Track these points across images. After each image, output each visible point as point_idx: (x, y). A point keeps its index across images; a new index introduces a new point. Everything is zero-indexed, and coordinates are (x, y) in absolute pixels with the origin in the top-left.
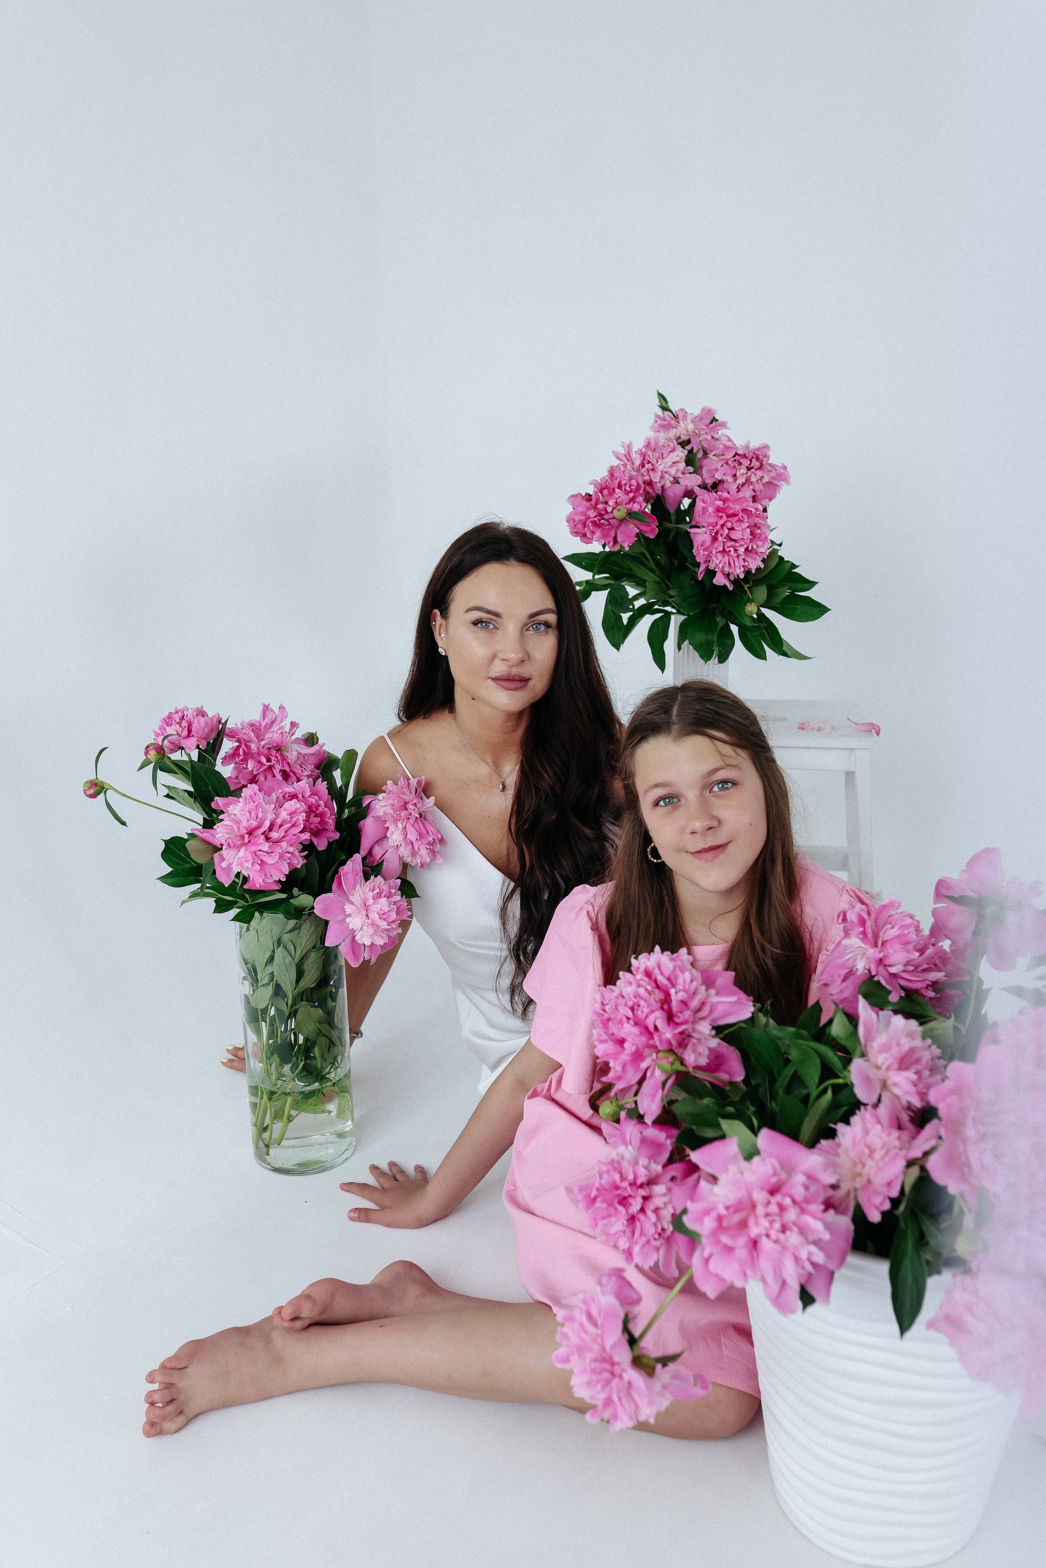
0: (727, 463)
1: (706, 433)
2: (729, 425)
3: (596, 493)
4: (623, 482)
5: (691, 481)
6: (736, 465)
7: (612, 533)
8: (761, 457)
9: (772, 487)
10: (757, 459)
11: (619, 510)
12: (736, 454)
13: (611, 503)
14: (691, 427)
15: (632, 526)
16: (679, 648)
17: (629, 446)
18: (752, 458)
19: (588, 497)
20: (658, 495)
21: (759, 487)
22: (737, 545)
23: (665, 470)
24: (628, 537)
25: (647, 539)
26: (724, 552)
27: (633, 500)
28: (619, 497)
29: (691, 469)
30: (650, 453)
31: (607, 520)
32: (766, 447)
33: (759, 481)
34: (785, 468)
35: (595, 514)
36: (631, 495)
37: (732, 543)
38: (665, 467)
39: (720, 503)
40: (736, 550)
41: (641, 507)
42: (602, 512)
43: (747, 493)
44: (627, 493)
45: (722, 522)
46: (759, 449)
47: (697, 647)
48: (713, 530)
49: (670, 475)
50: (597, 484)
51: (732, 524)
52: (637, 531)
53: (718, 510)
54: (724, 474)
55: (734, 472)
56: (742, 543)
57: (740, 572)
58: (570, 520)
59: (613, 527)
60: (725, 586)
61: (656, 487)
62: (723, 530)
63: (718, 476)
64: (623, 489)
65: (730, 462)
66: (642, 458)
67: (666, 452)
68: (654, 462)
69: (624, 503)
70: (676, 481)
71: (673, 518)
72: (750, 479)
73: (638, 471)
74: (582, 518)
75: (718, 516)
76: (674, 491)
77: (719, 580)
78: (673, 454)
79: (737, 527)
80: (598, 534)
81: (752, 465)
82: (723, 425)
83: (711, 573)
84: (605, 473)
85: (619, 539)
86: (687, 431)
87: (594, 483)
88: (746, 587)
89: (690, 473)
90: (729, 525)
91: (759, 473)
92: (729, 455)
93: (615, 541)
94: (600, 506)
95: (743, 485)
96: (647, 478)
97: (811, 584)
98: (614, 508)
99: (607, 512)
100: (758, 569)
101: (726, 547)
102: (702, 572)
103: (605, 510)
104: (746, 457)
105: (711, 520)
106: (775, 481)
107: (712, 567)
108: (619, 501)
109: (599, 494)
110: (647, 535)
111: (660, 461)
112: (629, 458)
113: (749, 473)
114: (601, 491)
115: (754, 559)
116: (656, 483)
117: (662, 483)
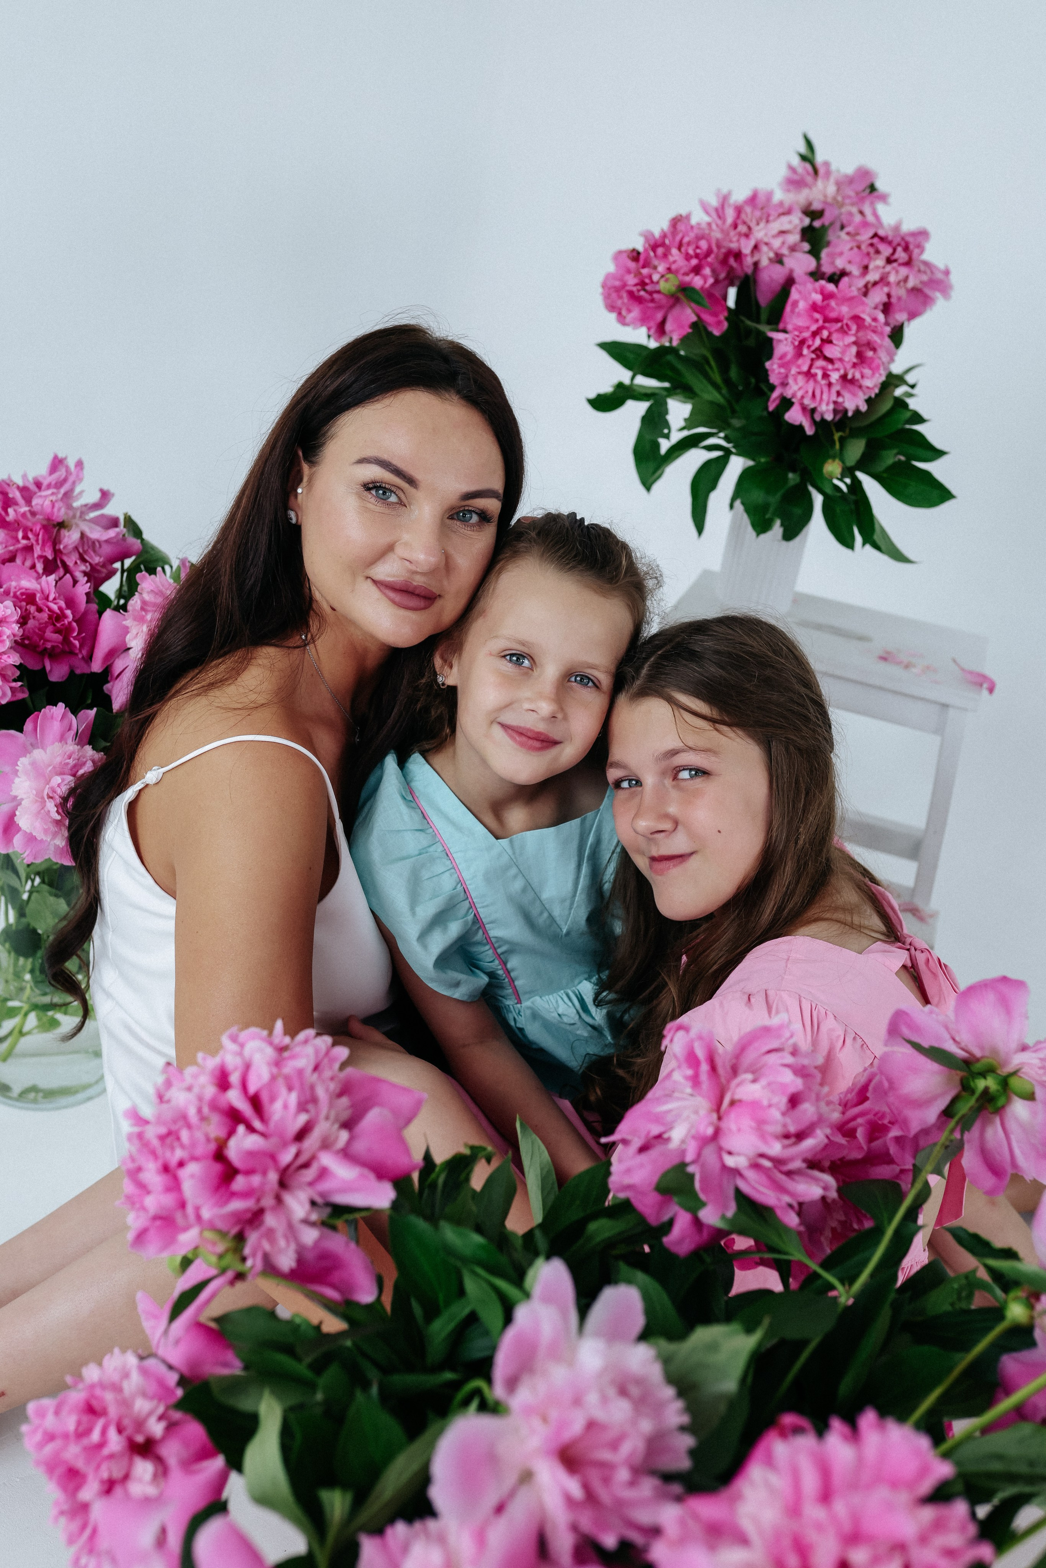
0: (859, 247)
1: (853, 204)
2: (891, 200)
3: (646, 250)
4: (686, 240)
5: (801, 263)
6: (871, 250)
7: (659, 316)
8: (911, 247)
9: (919, 298)
10: (906, 249)
11: (667, 280)
12: (875, 235)
13: (661, 268)
14: (831, 189)
15: (689, 311)
16: (731, 506)
17: (728, 197)
18: (899, 245)
19: (635, 255)
20: (747, 277)
21: (899, 292)
22: (830, 367)
23: (766, 240)
24: (680, 326)
25: (710, 335)
26: (808, 375)
27: (697, 270)
28: (674, 262)
29: (806, 246)
30: (750, 212)
31: (652, 294)
32: (923, 234)
33: (902, 284)
34: (947, 273)
35: (635, 281)
36: (694, 262)
37: (824, 364)
38: (766, 235)
39: (818, 298)
40: (826, 376)
41: (705, 282)
42: (647, 281)
43: (877, 296)
44: (688, 257)
45: (814, 327)
46: (914, 234)
47: (750, 510)
48: (798, 336)
49: (771, 249)
50: (651, 238)
51: (830, 333)
52: (694, 318)
53: (814, 307)
54: (850, 262)
55: (865, 262)
56: (840, 366)
57: (827, 412)
58: (604, 284)
59: (659, 307)
60: (801, 428)
61: (745, 264)
62: (813, 341)
63: (840, 263)
64: (683, 249)
65: (863, 247)
66: (738, 216)
67: (774, 214)
68: (753, 225)
69: (682, 271)
70: (779, 259)
71: (764, 316)
72: (887, 277)
75: (812, 317)
77: (794, 416)
78: (785, 219)
79: (838, 339)
80: (639, 314)
81: (896, 256)
82: (883, 198)
83: (786, 403)
84: (665, 225)
85: (668, 327)
86: (826, 198)
87: (647, 236)
88: (837, 436)
89: (804, 251)
90: (825, 334)
91: (904, 271)
92: (865, 236)
93: (663, 332)
94: (646, 271)
95: (875, 284)
97: (936, 453)
98: (662, 276)
99: (652, 282)
100: (857, 412)
101: (813, 367)
102: (775, 400)
103: (650, 277)
104: (890, 243)
105: (801, 322)
106: (927, 291)
107: (788, 393)
108: (674, 267)
109: (652, 254)
110: (710, 329)
111: (762, 225)
112: (721, 214)
113: (889, 268)
114: (654, 247)
115: (854, 395)
116: (746, 255)
117: (755, 259)
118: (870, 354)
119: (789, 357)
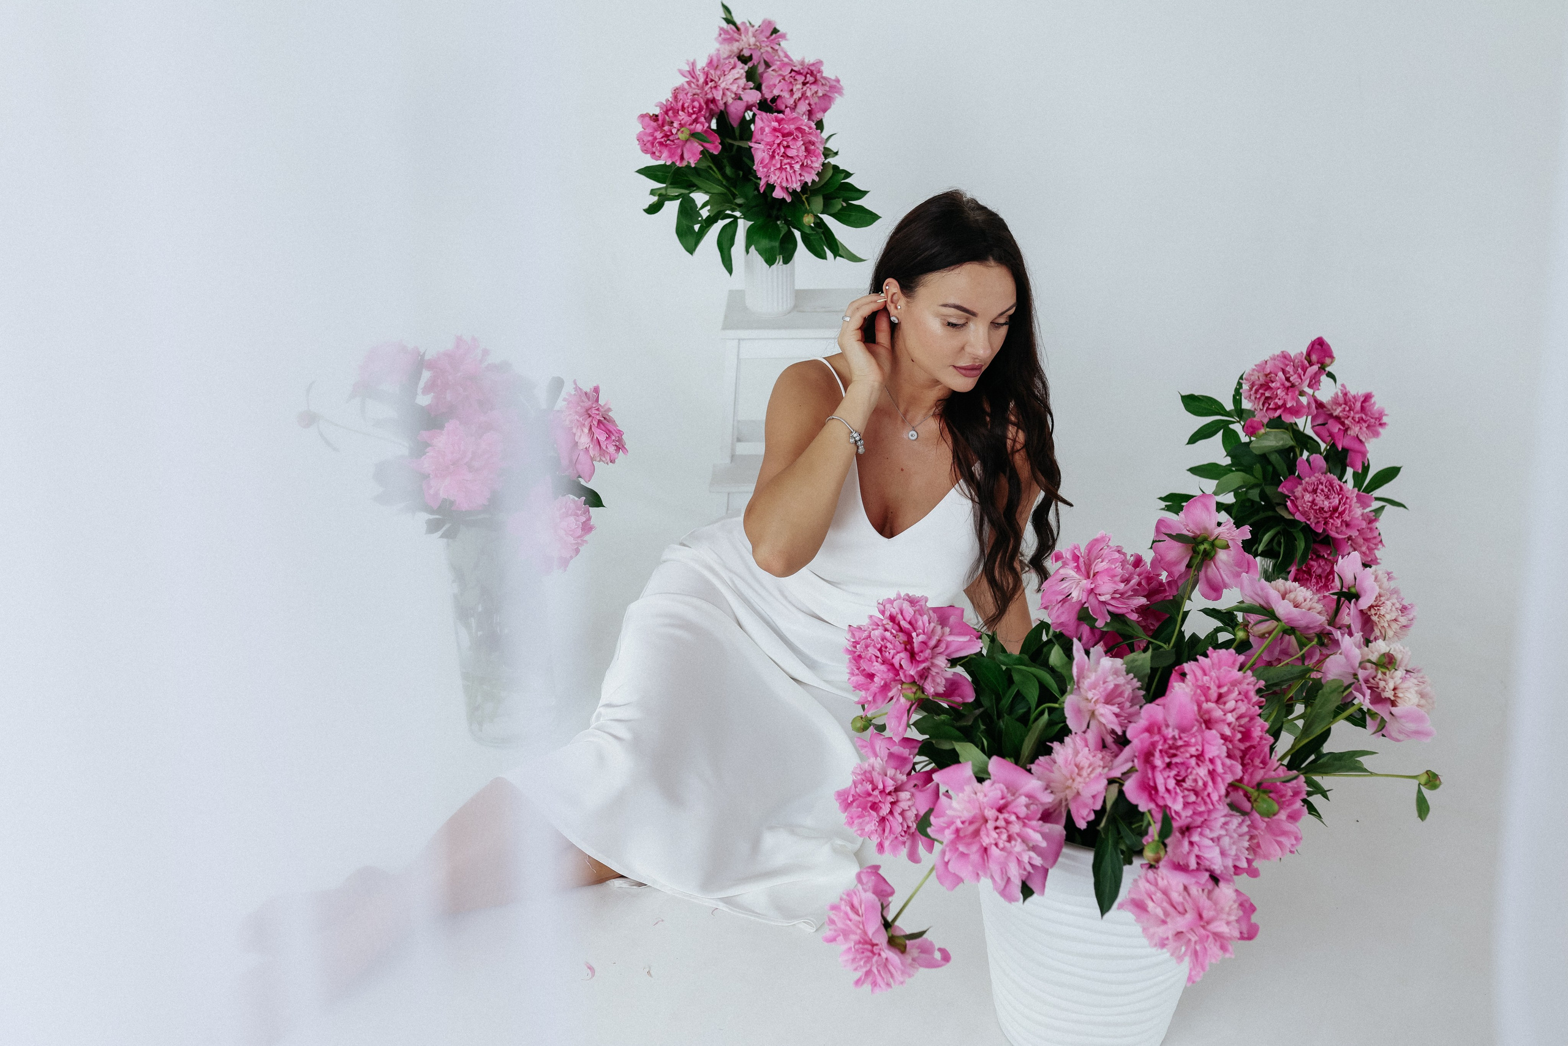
0: (784, 79)
1: (767, 46)
2: (788, 37)
3: (662, 114)
4: (686, 105)
5: (753, 97)
6: (793, 80)
7: (679, 151)
8: (815, 73)
9: (826, 101)
10: (812, 74)
11: (682, 132)
12: (792, 70)
13: (676, 124)
14: (752, 40)
15: (696, 145)
16: (747, 252)
17: (693, 64)
18: (807, 73)
19: (655, 118)
20: (721, 111)
21: (814, 100)
22: (793, 162)
23: (727, 87)
24: (694, 154)
25: (712, 156)
26: (781, 169)
27: (696, 121)
28: (683, 119)
29: (751, 84)
30: (712, 72)
31: (673, 141)
32: (820, 62)
33: (815, 95)
34: (838, 81)
35: (662, 135)
36: (694, 116)
37: (789, 161)
38: (726, 84)
39: (775, 124)
40: (792, 167)
41: (704, 127)
42: (668, 133)
43: (803, 107)
44: (690, 115)
45: (778, 141)
46: (813, 64)
47: (761, 252)
48: (770, 149)
49: (732, 92)
50: (663, 106)
51: (788, 142)
52: (701, 148)
53: (775, 130)
54: (782, 90)
55: (791, 88)
56: (799, 160)
57: (797, 186)
58: (639, 139)
59: (679, 146)
60: (783, 199)
61: (719, 105)
62: (780, 149)
63: (776, 92)
64: (686, 111)
65: (787, 78)
66: (705, 77)
67: (727, 69)
68: (717, 80)
69: (688, 124)
70: (738, 98)
71: (740, 135)
72: (805, 93)
73: (702, 88)
74: (650, 138)
75: (775, 135)
76: (736, 108)
77: (778, 194)
78: (734, 71)
79: (793, 145)
80: (665, 154)
81: (807, 80)
82: (783, 37)
83: (771, 187)
84: (669, 96)
85: (686, 156)
86: (750, 46)
87: (660, 105)
88: (803, 198)
89: (751, 89)
90: (785, 143)
91: (814, 88)
92: (786, 72)
93: (682, 158)
94: (666, 128)
95: (800, 99)
96: (710, 96)
97: (863, 193)
98: (678, 130)
99: (672, 134)
101: (783, 164)
102: (762, 187)
103: (671, 131)
104: (801, 74)
105: (769, 139)
106: (829, 94)
107: (771, 181)
108: (682, 122)
109: (666, 116)
110: (711, 151)
111: (722, 79)
112: (694, 76)
113: (805, 88)
114: (666, 113)
115: (810, 173)
116: (719, 100)
117: (724, 101)
118: (813, 147)
119: (767, 161)
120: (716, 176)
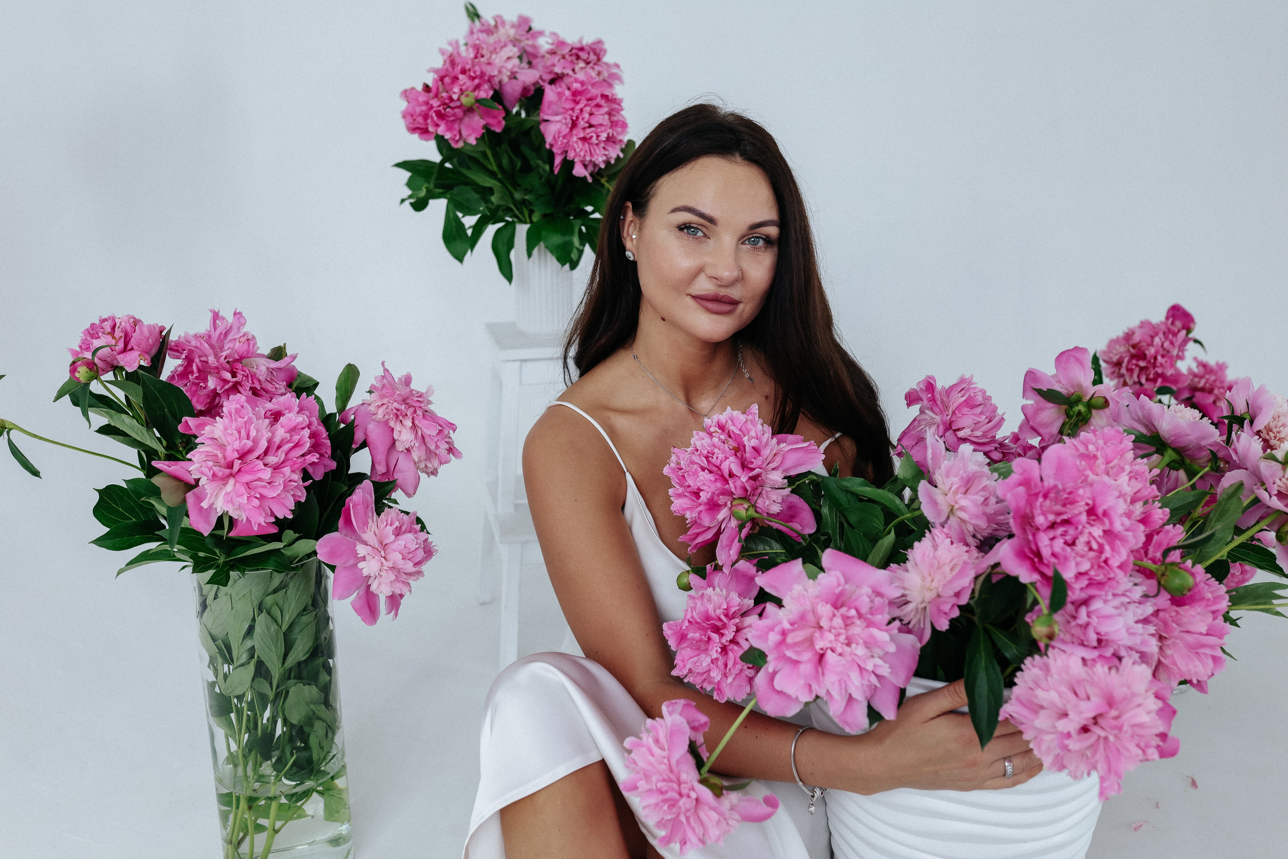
0: (564, 58)
3: (435, 81)
4: (465, 67)
6: (574, 58)
8: (597, 51)
10: (595, 53)
11: (465, 97)
12: (573, 48)
13: (456, 90)
16: (530, 255)
18: (589, 52)
19: (427, 88)
20: (495, 90)
22: (598, 130)
23: (501, 65)
24: (475, 130)
25: (492, 137)
27: (479, 87)
28: (465, 83)
29: (526, 65)
31: (453, 108)
32: (600, 42)
34: (618, 68)
35: (438, 103)
36: (477, 81)
38: (500, 62)
40: (597, 138)
42: (447, 101)
44: (473, 79)
46: (594, 43)
47: (554, 250)
49: (507, 69)
50: (436, 74)
51: (591, 108)
52: (483, 122)
54: (564, 68)
56: (604, 129)
57: (600, 163)
58: (407, 114)
59: (457, 120)
60: (583, 177)
61: (495, 80)
64: (466, 75)
65: (567, 57)
66: (475, 52)
68: (488, 56)
69: (471, 89)
70: (513, 76)
74: (424, 108)
76: (511, 87)
77: (579, 171)
79: (597, 112)
80: (442, 127)
81: (590, 60)
83: (568, 165)
84: (444, 60)
85: (464, 133)
87: (432, 72)
88: (603, 181)
90: (588, 109)
91: (598, 68)
92: (566, 50)
93: (460, 135)
94: (443, 95)
98: (460, 95)
99: (453, 101)
100: (618, 159)
101: (586, 133)
102: (557, 165)
103: (449, 98)
104: (583, 51)
106: (610, 81)
107: (570, 157)
108: (464, 88)
109: (440, 83)
110: (493, 129)
111: (494, 56)
114: (442, 79)
115: (614, 148)
117: (499, 79)
120: (489, 166)
